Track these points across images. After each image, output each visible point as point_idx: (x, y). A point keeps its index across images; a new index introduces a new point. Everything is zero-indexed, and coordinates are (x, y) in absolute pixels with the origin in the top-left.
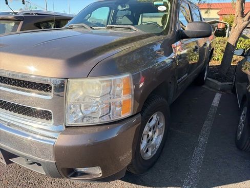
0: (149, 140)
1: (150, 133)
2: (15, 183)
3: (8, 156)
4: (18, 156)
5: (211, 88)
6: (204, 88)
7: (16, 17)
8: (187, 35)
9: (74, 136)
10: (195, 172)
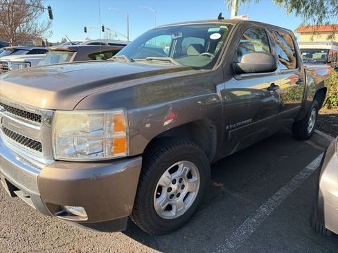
0: (173, 195)
1: (174, 187)
2: (23, 220)
3: (13, 188)
4: (19, 190)
5: (317, 144)
6: (307, 144)
7: (70, 48)
8: (243, 69)
9: (62, 170)
10: (231, 247)
